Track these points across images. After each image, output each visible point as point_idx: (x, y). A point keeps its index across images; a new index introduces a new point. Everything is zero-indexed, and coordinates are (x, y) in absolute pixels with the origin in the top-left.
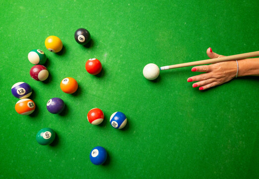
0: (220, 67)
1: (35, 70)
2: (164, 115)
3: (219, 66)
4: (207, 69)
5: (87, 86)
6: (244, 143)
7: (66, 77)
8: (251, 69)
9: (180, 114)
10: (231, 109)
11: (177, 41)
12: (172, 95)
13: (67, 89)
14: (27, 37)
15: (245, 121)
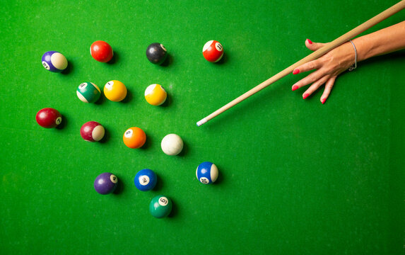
0: (332, 58)
1: (87, 129)
2: (265, 144)
3: (331, 56)
4: (315, 66)
5: (157, 132)
6: (375, 153)
7: (127, 129)
8: (373, 48)
9: (285, 137)
10: (349, 115)
11: (258, 43)
12: (269, 116)
13: (133, 143)
14: (63, 89)
15: (370, 124)
